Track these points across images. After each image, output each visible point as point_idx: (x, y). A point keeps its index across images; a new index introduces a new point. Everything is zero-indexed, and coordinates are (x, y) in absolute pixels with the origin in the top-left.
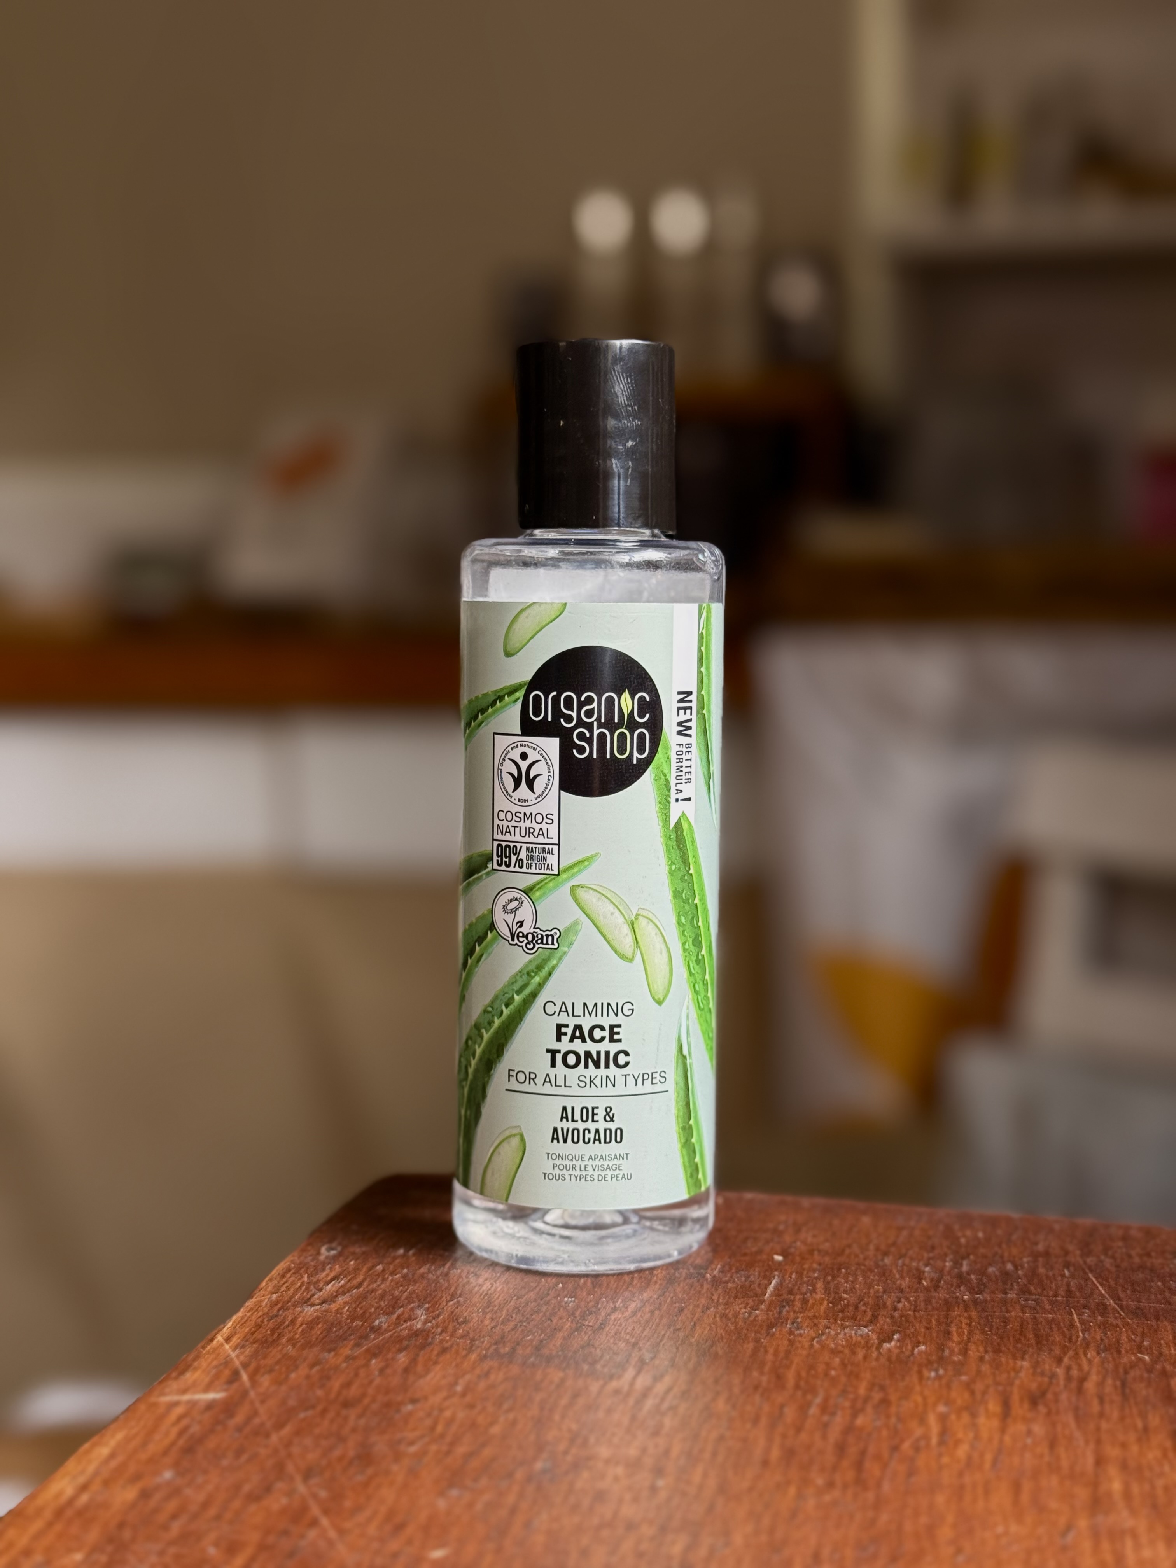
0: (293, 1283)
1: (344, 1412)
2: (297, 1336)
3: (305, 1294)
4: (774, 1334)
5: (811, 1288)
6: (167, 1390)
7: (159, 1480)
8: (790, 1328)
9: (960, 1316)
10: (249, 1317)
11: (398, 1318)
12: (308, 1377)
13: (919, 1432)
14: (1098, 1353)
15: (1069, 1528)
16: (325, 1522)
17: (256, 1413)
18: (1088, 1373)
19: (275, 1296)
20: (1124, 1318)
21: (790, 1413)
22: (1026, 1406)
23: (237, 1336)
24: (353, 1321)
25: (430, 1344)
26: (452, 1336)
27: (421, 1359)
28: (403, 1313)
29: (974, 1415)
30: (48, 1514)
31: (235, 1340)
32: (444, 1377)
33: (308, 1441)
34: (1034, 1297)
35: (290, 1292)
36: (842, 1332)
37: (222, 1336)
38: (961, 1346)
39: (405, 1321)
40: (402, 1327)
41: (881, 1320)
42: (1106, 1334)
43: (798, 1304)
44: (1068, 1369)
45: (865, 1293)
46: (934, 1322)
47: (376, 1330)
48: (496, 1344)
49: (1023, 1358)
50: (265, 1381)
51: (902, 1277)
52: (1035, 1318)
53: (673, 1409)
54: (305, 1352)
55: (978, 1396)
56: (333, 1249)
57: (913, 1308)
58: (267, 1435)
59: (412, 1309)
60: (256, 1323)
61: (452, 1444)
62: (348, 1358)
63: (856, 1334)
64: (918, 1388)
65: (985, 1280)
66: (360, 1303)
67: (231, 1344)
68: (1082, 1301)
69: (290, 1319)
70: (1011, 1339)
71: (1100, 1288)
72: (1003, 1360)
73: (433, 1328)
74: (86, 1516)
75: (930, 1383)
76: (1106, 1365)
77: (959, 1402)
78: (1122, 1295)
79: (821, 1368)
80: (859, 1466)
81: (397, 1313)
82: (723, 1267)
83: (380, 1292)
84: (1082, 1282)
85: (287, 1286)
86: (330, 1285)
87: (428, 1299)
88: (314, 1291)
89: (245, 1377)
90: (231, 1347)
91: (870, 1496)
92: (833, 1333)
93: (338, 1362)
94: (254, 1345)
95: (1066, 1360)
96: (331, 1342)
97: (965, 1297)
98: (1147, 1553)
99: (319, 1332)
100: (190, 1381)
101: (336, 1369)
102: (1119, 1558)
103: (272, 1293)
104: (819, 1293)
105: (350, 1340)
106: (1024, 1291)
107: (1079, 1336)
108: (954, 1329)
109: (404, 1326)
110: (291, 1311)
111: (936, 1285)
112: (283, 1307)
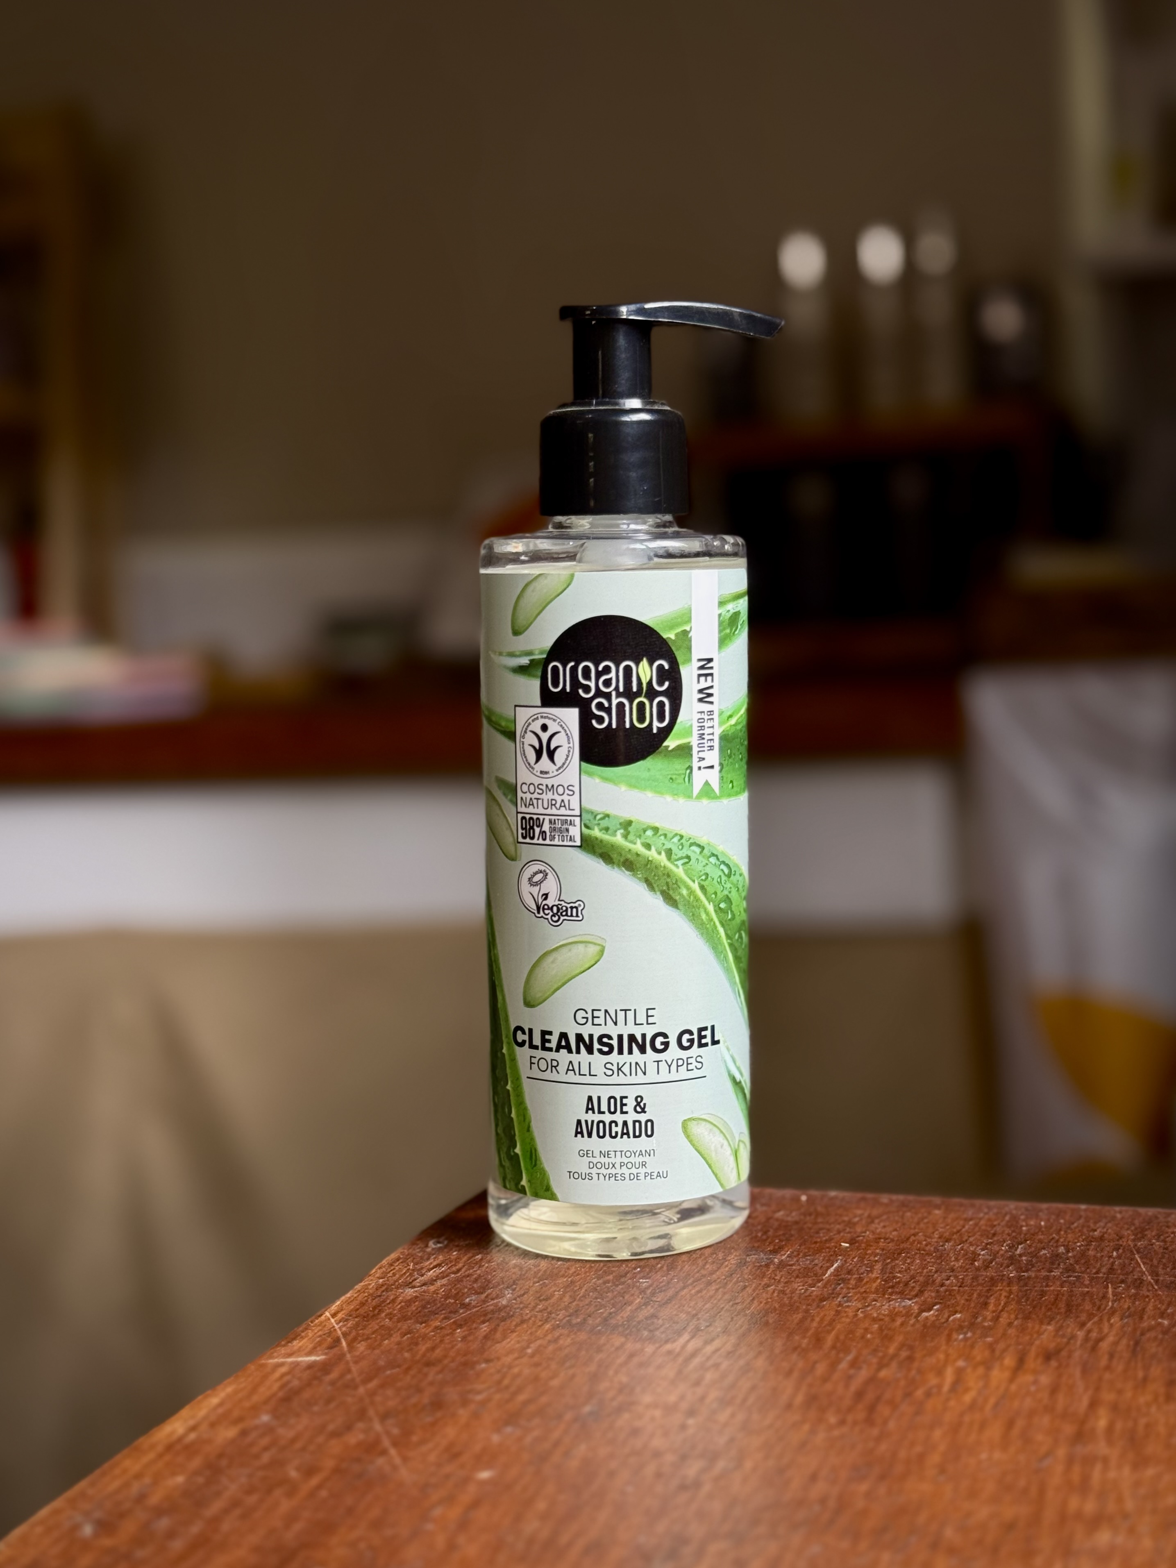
0: (400, 1270)
1: (425, 1370)
2: (395, 1312)
3: (409, 1278)
4: (824, 1306)
5: (869, 1269)
6: (275, 1354)
7: (257, 1422)
8: (840, 1302)
9: (1001, 1290)
10: (356, 1298)
11: (486, 1297)
12: (399, 1343)
13: (934, 1381)
14: (1121, 1319)
15: (1047, 1455)
16: (393, 1452)
17: (349, 1371)
18: (1107, 1335)
19: (381, 1281)
20: (1156, 1290)
21: (821, 1369)
22: (1040, 1361)
23: (343, 1312)
24: (446, 1299)
25: (512, 1316)
26: (532, 1310)
27: (500, 1329)
28: (492, 1293)
29: (989, 1369)
30: (160, 1448)
31: (340, 1316)
32: (518, 1342)
33: (390, 1392)
34: (1077, 1274)
35: (395, 1278)
36: (888, 1304)
37: (329, 1313)
38: (994, 1314)
39: (493, 1299)
40: (488, 1304)
41: (926, 1294)
42: (1135, 1303)
43: (853, 1282)
44: (1089, 1331)
45: (918, 1273)
46: (975, 1295)
47: (466, 1306)
48: (569, 1316)
49: (1049, 1324)
50: (361, 1347)
51: (957, 1260)
52: (1072, 1291)
53: (716, 1366)
54: (399, 1325)
55: (997, 1353)
56: (439, 1242)
57: (959, 1284)
58: (356, 1387)
59: (501, 1290)
60: (361, 1302)
61: (515, 1393)
62: (436, 1328)
63: (899, 1305)
64: (944, 1347)
65: (1034, 1260)
66: (455, 1285)
67: (336, 1318)
68: (1121, 1277)
69: (392, 1297)
70: (1043, 1308)
71: (1142, 1266)
72: (1030, 1325)
73: (517, 1304)
74: (191, 1450)
75: (955, 1343)
76: (1125, 1329)
77: (979, 1358)
78: (1161, 1271)
79: (859, 1332)
80: (871, 1409)
81: (487, 1293)
82: (792, 1253)
83: (475, 1276)
84: (1127, 1262)
85: (394, 1273)
86: (431, 1272)
87: (517, 1282)
88: (417, 1276)
89: (344, 1344)
90: (335, 1321)
91: (876, 1431)
92: (878, 1304)
93: (427, 1331)
94: (356, 1319)
95: (1089, 1325)
96: (424, 1316)
97: (1011, 1275)
98: (1112, 1474)
99: (414, 1309)
100: (295, 1348)
101: (425, 1337)
102: (1085, 1479)
103: (379, 1278)
104: (875, 1273)
105: (441, 1314)
106: (1069, 1269)
107: (1108, 1305)
108: (992, 1301)
109: (491, 1303)
110: (393, 1292)
111: (987, 1266)
112: (387, 1289)
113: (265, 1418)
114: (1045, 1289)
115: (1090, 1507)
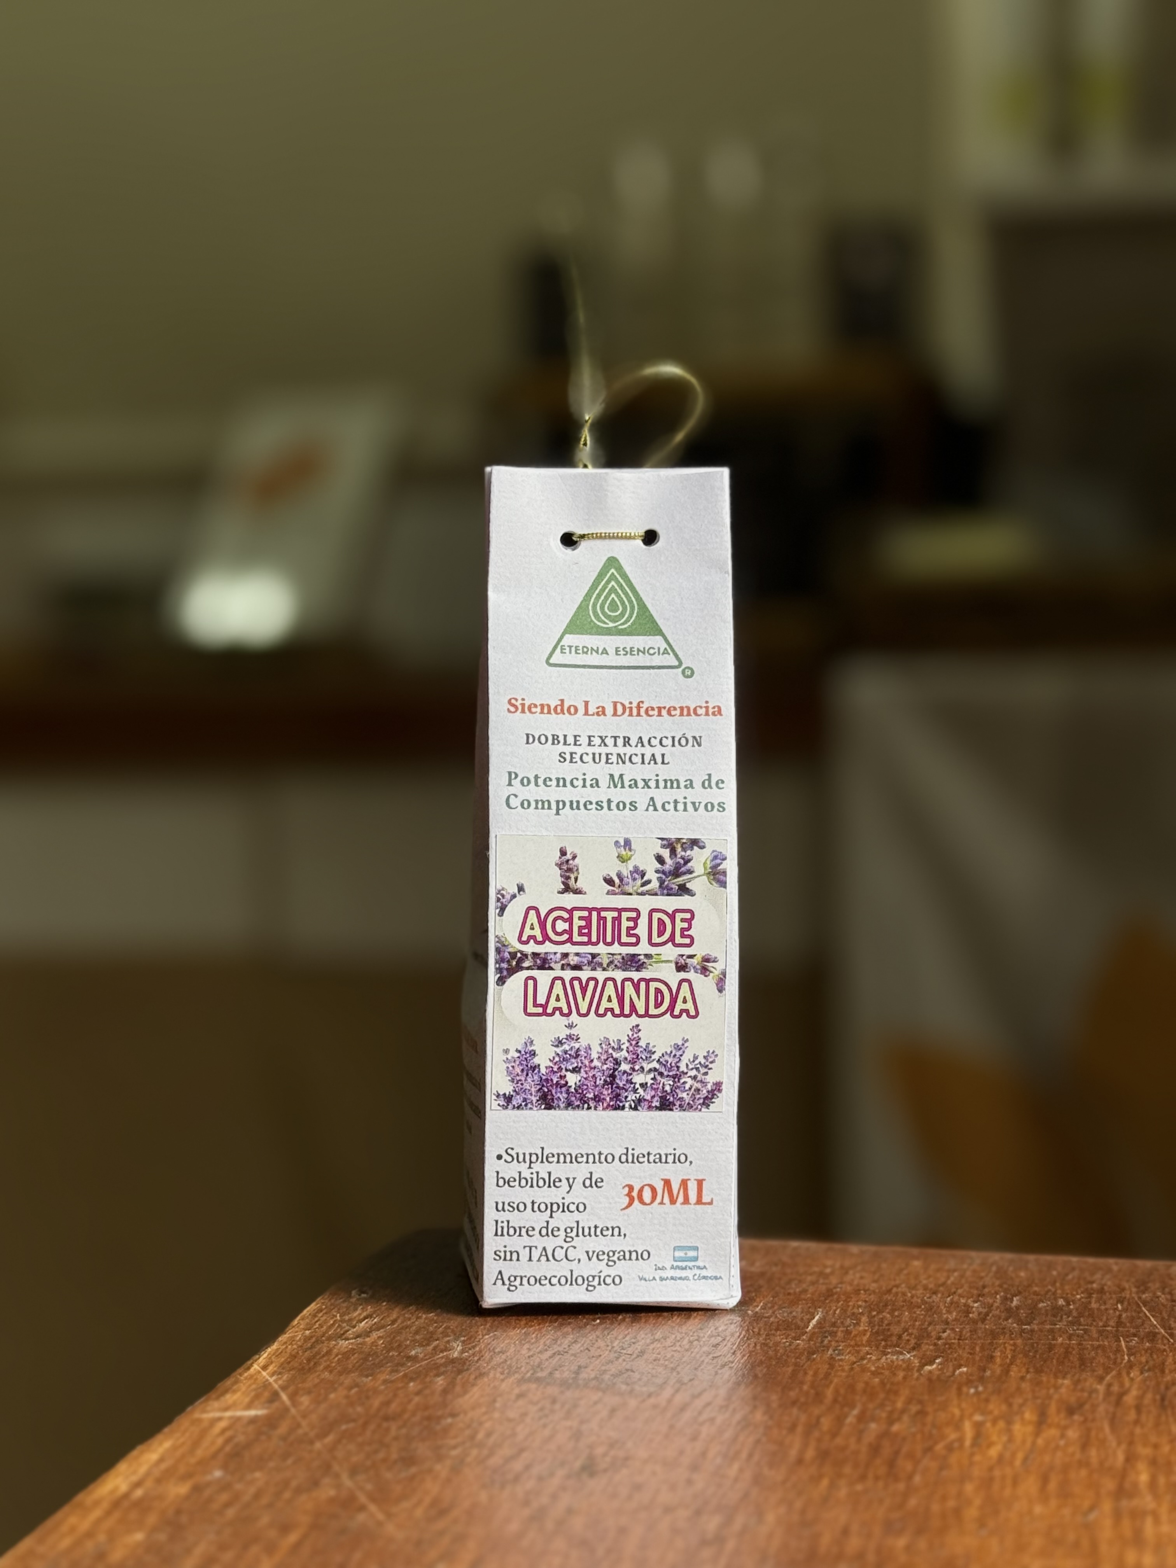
0: (326, 1322)
1: (385, 1424)
2: (334, 1364)
3: (339, 1329)
4: (814, 1359)
5: (854, 1321)
6: (210, 1408)
7: (209, 1478)
8: (832, 1355)
9: (1004, 1343)
10: (284, 1349)
11: (434, 1349)
12: (347, 1397)
13: (953, 1436)
15: (1093, 1508)
16: (373, 1507)
17: (298, 1425)
18: (1130, 1389)
19: (307, 1332)
21: (826, 1423)
22: (1062, 1415)
23: (273, 1365)
24: (388, 1352)
25: (468, 1369)
27: (458, 1382)
28: (438, 1345)
29: (1009, 1423)
30: (106, 1505)
31: (271, 1368)
33: (351, 1447)
34: (1083, 1327)
35: (324, 1329)
36: (884, 1358)
37: (258, 1365)
38: (1003, 1367)
39: (441, 1351)
40: (438, 1357)
41: (923, 1347)
43: (840, 1335)
44: (1109, 1385)
45: (909, 1325)
46: (977, 1348)
47: (413, 1359)
49: (1064, 1378)
50: (305, 1401)
51: (948, 1312)
52: (1081, 1344)
54: (342, 1378)
55: (1015, 1408)
56: (362, 1292)
57: (956, 1337)
58: (311, 1442)
59: (448, 1342)
60: (290, 1353)
62: (385, 1381)
63: (897, 1359)
64: (955, 1402)
65: (1035, 1313)
66: (395, 1337)
67: (268, 1371)
68: (1132, 1330)
69: (325, 1351)
70: (1054, 1362)
71: (1152, 1319)
72: (1044, 1378)
73: (470, 1357)
74: (141, 1506)
75: (968, 1398)
77: (996, 1412)
81: (433, 1345)
82: (765, 1304)
85: (320, 1324)
86: (363, 1323)
87: (463, 1333)
88: (346, 1327)
89: (284, 1397)
90: (268, 1374)
91: (901, 1487)
92: (874, 1358)
93: (376, 1385)
94: (291, 1372)
95: (1108, 1379)
96: (368, 1369)
97: (1012, 1327)
100: (232, 1401)
101: (375, 1391)
102: (1139, 1533)
103: (306, 1330)
104: (862, 1326)
105: (387, 1367)
106: (1074, 1322)
107: (1124, 1359)
108: (998, 1354)
109: (440, 1355)
110: (325, 1345)
111: (983, 1319)
112: (317, 1341)
113: (218, 1474)
114: (1051, 1341)
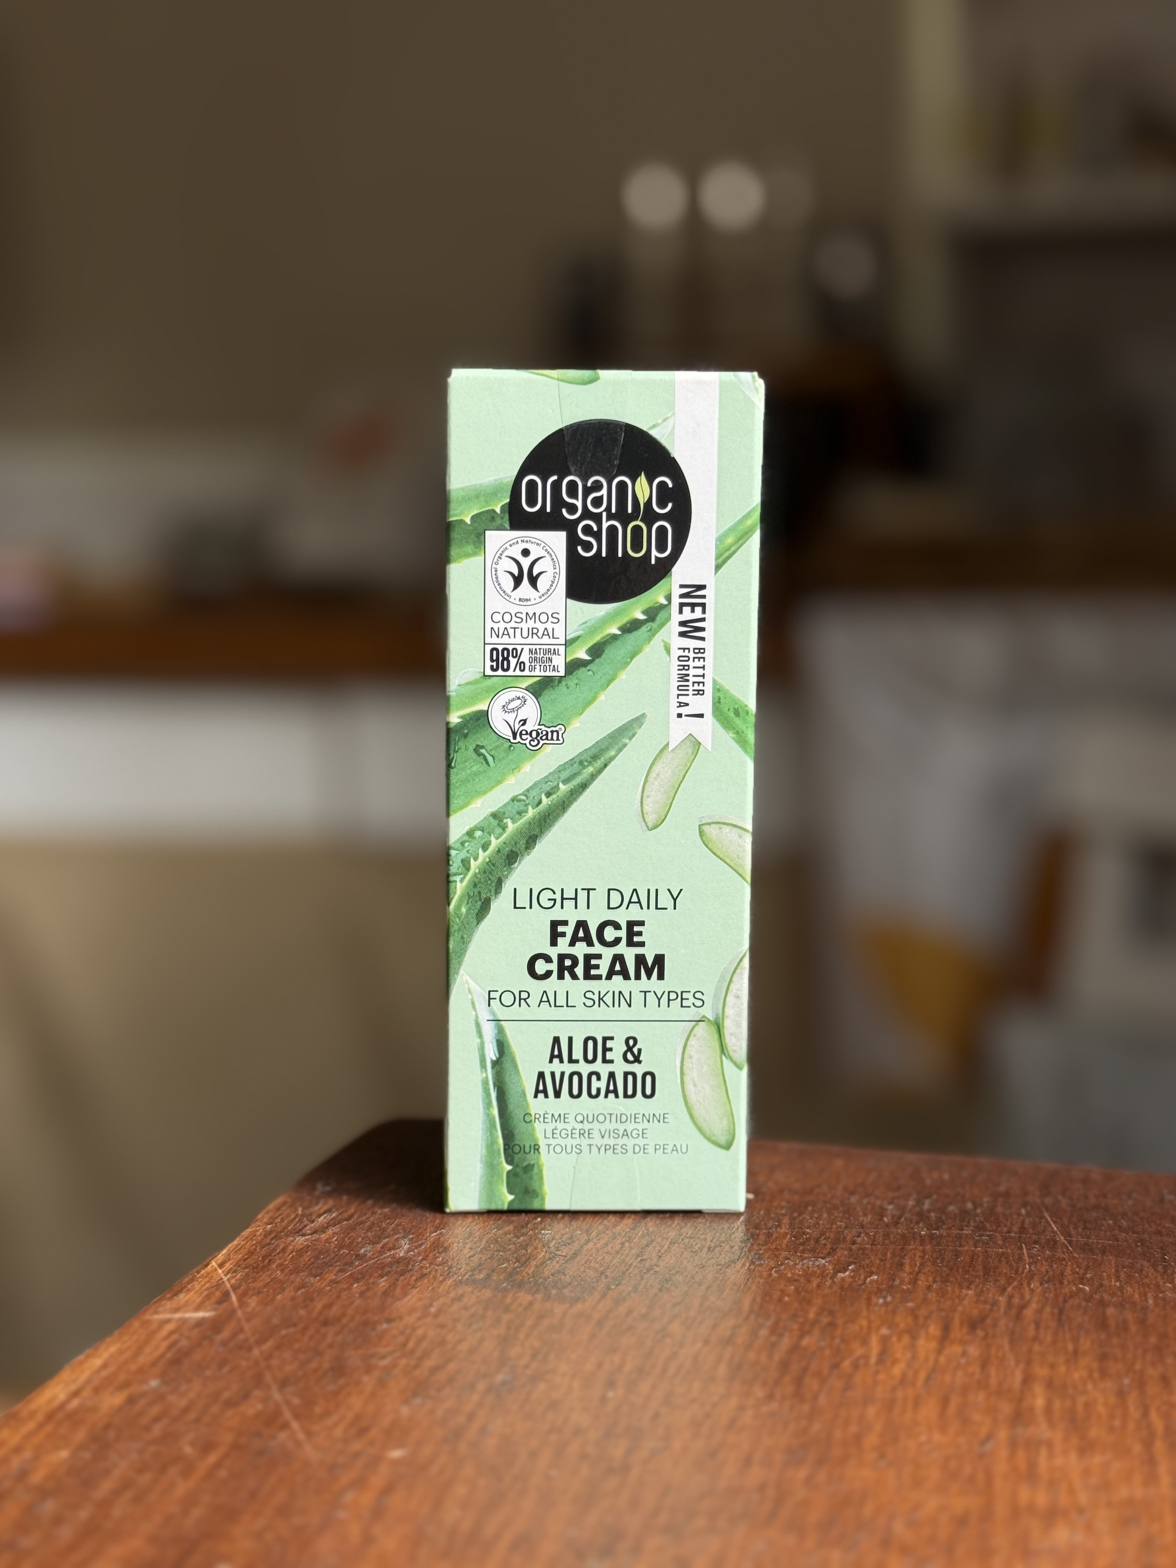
0: (288, 1215)
1: (323, 1330)
2: (287, 1262)
3: (298, 1225)
5: (776, 1223)
6: (160, 1309)
7: (145, 1388)
8: (751, 1259)
9: (915, 1249)
10: (243, 1246)
11: (382, 1247)
12: (293, 1299)
13: (860, 1351)
14: (1041, 1284)
15: (989, 1437)
16: (295, 1425)
17: (241, 1330)
18: (1029, 1302)
19: (269, 1227)
20: (1071, 1253)
21: (740, 1335)
22: (965, 1330)
23: (231, 1262)
24: (340, 1249)
25: (411, 1270)
26: (431, 1264)
27: (400, 1283)
28: (387, 1243)
29: (914, 1338)
30: (40, 1417)
31: (228, 1266)
32: (420, 1300)
33: (287, 1355)
34: (988, 1233)
35: (284, 1224)
36: (801, 1263)
37: (216, 1263)
38: (911, 1276)
39: (389, 1250)
40: (385, 1256)
41: (839, 1253)
42: (1052, 1267)
43: (762, 1238)
44: (1011, 1297)
45: (827, 1228)
46: (889, 1255)
47: (361, 1258)
48: (472, 1271)
49: (968, 1288)
50: (253, 1302)
51: (865, 1215)
52: (986, 1251)
54: (292, 1277)
55: (921, 1321)
56: (328, 1185)
57: (870, 1242)
58: (250, 1350)
59: (397, 1240)
60: (249, 1250)
61: (421, 1359)
62: (332, 1282)
63: (813, 1265)
64: (865, 1313)
65: (943, 1217)
66: (348, 1234)
67: (224, 1268)
68: (1034, 1237)
69: (282, 1247)
70: (960, 1270)
71: (1053, 1226)
72: (950, 1289)
73: (415, 1256)
74: (74, 1418)
75: (876, 1308)
76: (1047, 1295)
77: (902, 1325)
78: (1073, 1232)
79: (776, 1295)
80: (799, 1382)
81: (382, 1243)
83: (368, 1224)
84: (1037, 1220)
85: (282, 1219)
86: (322, 1218)
87: (413, 1231)
88: (306, 1222)
89: (234, 1298)
90: (223, 1272)
91: (806, 1408)
92: (792, 1263)
93: (323, 1285)
94: (245, 1270)
95: (1010, 1289)
96: (318, 1268)
97: (922, 1233)
98: (1059, 1461)
99: (307, 1259)
100: (183, 1302)
101: (320, 1291)
102: (1032, 1466)
103: (267, 1224)
104: (784, 1228)
105: (336, 1267)
106: (980, 1228)
107: (1025, 1268)
108: (908, 1261)
109: (387, 1255)
110: (283, 1240)
111: (896, 1223)
112: (276, 1237)
113: (154, 1383)
114: (959, 1248)
115: (1042, 1499)
